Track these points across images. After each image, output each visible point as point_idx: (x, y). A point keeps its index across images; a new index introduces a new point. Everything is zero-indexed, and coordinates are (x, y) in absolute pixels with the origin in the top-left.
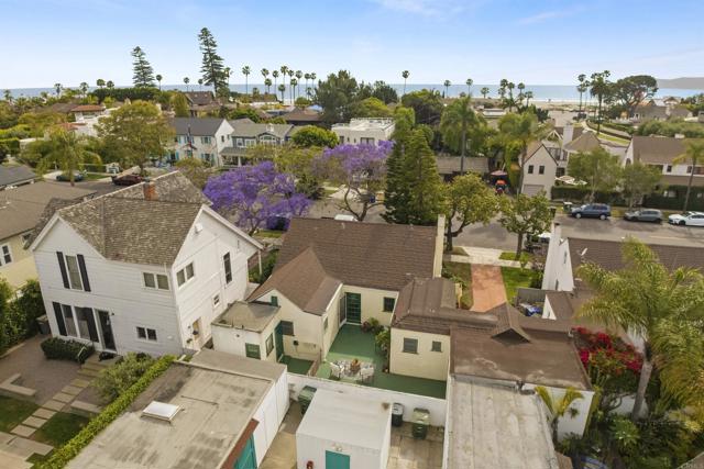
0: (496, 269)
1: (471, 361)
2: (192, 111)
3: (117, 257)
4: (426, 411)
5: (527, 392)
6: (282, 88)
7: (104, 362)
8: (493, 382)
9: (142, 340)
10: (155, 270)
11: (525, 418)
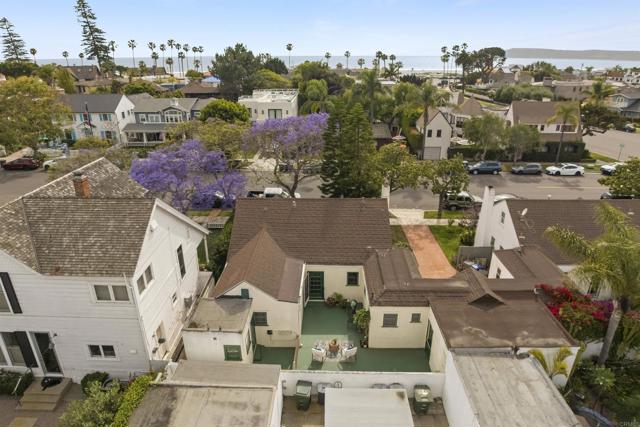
0: (425, 228)
1: (461, 332)
2: (79, 87)
3: (57, 271)
4: (426, 387)
5: (522, 357)
6: (170, 61)
7: (49, 390)
8: (490, 351)
9: (96, 358)
10: (109, 282)
11: (532, 383)
